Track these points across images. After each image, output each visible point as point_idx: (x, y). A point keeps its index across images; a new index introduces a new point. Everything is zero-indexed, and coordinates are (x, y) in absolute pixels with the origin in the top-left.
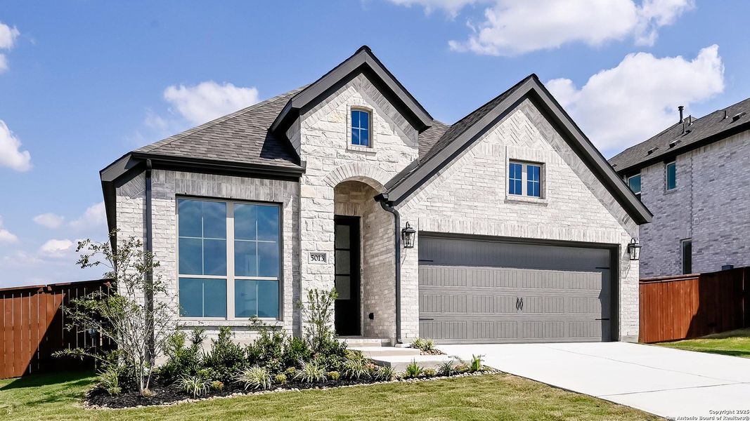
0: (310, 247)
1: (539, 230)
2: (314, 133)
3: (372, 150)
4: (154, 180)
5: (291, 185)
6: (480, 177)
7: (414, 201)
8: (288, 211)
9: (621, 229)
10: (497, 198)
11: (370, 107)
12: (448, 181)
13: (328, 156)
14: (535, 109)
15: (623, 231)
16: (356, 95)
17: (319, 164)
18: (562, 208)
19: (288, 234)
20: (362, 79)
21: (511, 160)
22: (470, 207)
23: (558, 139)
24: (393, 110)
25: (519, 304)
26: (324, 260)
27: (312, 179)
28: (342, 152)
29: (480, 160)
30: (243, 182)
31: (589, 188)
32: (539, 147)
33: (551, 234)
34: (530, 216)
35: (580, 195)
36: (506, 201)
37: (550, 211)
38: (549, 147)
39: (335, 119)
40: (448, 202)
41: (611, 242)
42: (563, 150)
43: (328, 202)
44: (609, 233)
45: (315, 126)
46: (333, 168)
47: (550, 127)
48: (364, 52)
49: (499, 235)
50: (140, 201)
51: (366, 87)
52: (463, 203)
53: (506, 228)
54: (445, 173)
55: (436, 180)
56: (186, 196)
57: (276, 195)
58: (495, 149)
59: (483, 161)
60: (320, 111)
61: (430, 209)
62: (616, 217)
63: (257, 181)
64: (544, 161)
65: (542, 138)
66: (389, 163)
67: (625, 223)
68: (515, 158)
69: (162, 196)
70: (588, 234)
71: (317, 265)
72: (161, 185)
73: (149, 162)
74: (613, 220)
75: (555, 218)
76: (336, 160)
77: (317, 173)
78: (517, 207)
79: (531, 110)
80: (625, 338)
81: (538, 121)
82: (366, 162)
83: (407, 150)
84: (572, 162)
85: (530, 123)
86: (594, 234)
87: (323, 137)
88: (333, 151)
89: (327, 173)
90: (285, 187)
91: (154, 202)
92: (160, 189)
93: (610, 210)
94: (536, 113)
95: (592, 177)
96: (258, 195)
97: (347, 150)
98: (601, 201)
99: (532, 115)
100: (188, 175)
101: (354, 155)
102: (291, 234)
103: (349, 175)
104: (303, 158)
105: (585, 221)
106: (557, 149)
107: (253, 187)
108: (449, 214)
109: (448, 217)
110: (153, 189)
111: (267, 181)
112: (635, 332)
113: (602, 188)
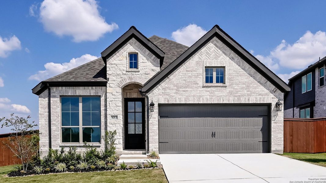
0: (111, 113)
1: (222, 99)
2: (112, 66)
3: (137, 70)
4: (52, 91)
5: (104, 88)
6: (190, 77)
7: (156, 91)
8: (103, 99)
9: (272, 96)
10: (198, 86)
11: (137, 51)
12: (173, 80)
13: (118, 75)
14: (219, 41)
15: (273, 96)
16: (130, 48)
17: (114, 78)
18: (235, 88)
19: (103, 108)
20: (133, 40)
21: (205, 67)
22: (184, 91)
23: (233, 54)
24: (148, 52)
25: (213, 135)
26: (117, 118)
27: (111, 85)
28: (124, 72)
29: (189, 69)
30: (85, 89)
31: (251, 76)
32: (222, 59)
33: (229, 101)
34: (216, 93)
35: (246, 80)
36: (203, 87)
37: (228, 90)
38: (228, 58)
39: (121, 59)
40: (173, 89)
41: (265, 102)
42: (236, 59)
43: (118, 94)
44: (264, 98)
45: (113, 63)
46: (120, 79)
47: (228, 48)
48: (132, 29)
49: (200, 103)
50: (47, 99)
51: (135, 43)
52: (180, 89)
53: (203, 99)
54: (171, 77)
55: (167, 80)
56: (63, 96)
57: (98, 93)
58: (197, 63)
59: (191, 69)
60: (115, 56)
61: (164, 94)
62: (268, 89)
63: (90, 88)
64: (224, 66)
65: (223, 55)
66: (146, 75)
67: (275, 92)
68: (208, 66)
69: (55, 97)
70: (250, 99)
71: (114, 120)
72: (54, 93)
73: (48, 85)
74: (266, 91)
75: (231, 93)
76: (122, 76)
77: (114, 82)
78: (209, 89)
79: (217, 42)
80: (274, 151)
81: (221, 47)
82: (135, 76)
83: (154, 68)
84: (241, 64)
85: (216, 48)
86: (255, 99)
87: (116, 67)
88: (120, 72)
89: (118, 82)
90: (102, 89)
91: (52, 99)
92: (54, 94)
93: (264, 86)
94: (220, 43)
95: (253, 70)
96: (90, 93)
97: (127, 71)
98: (259, 82)
99: (218, 44)
100: (64, 88)
101: (130, 73)
102: (104, 108)
103: (128, 81)
104: (108, 77)
105: (249, 93)
106: (232, 59)
107: (88, 90)
108: (173, 95)
109: (173, 96)
110: (52, 94)
111: (94, 87)
112: (281, 148)
113: (259, 76)
